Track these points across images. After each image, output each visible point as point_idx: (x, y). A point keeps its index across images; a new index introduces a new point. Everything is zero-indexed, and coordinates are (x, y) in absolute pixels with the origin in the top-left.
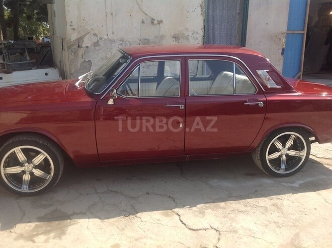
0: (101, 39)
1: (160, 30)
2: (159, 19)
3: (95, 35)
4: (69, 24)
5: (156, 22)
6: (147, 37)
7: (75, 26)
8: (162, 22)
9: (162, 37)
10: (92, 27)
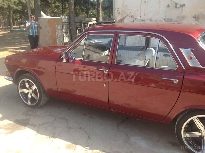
0: (136, 19)
1: (182, 12)
2: (182, 3)
3: (132, 16)
4: (116, 10)
5: (178, 6)
6: (170, 18)
7: (120, 11)
8: (185, 6)
9: (183, 17)
10: (131, 11)
